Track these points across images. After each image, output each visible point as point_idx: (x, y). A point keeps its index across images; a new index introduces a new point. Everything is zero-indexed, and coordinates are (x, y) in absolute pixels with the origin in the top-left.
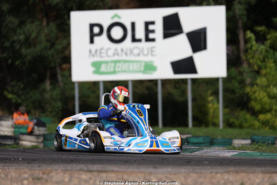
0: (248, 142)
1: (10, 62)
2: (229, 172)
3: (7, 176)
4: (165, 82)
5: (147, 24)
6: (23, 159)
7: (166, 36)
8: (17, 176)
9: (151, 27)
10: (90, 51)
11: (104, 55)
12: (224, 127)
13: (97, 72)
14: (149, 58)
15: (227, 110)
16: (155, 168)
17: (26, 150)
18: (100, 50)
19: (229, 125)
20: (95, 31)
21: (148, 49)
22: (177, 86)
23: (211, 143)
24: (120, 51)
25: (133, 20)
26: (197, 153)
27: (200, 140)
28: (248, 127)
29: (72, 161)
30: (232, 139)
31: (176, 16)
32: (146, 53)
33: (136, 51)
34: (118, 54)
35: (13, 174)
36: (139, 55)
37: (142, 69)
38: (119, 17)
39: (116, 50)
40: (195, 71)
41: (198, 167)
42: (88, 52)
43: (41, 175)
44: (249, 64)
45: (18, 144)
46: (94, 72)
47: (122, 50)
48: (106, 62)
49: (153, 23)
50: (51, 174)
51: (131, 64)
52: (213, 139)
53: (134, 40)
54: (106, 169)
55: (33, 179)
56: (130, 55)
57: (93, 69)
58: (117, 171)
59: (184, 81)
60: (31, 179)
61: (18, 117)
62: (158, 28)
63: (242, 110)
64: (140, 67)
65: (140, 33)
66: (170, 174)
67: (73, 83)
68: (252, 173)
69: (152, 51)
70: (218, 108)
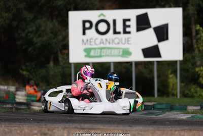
0: (199, 108)
1: (24, 47)
2: (184, 130)
3: (21, 132)
4: (138, 64)
5: (125, 21)
6: (33, 120)
7: (138, 30)
8: (29, 132)
9: (127, 23)
10: (83, 41)
11: (93, 43)
12: (180, 97)
13: (88, 56)
14: (126, 46)
15: (183, 84)
16: (130, 126)
17: (35, 113)
18: (90, 40)
19: (184, 95)
20: (86, 26)
21: (125, 39)
22: (147, 66)
23: (171, 108)
24: (104, 41)
25: (114, 18)
26: (161, 116)
27: (164, 106)
29: (69, 121)
30: (186, 106)
31: (146, 15)
32: (123, 42)
33: (117, 41)
34: (103, 43)
35: (26, 130)
36: (118, 43)
38: (104, 16)
39: (102, 40)
40: (159, 56)
41: (162, 126)
42: (81, 41)
43: (47, 131)
44: (199, 51)
45: (29, 108)
46: (86, 56)
47: (106, 40)
48: (95, 49)
49: (129, 20)
50: (54, 131)
51: (113, 51)
52: (173, 106)
53: (115, 32)
54: (95, 128)
55: (41, 134)
56: (112, 43)
57: (85, 54)
58: (103, 129)
59: (152, 63)
60: (39, 134)
61: (30, 88)
62: (133, 24)
63: (194, 84)
64: (120, 52)
65: (120, 28)
66: (141, 131)
67: (71, 64)
68: (201, 131)
69: (128, 41)
70: (177, 83)
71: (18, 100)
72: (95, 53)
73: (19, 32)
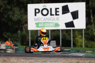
4: (63, 30)
5: (56, 9)
7: (63, 13)
9: (58, 10)
10: (35, 19)
13: (37, 26)
14: (57, 22)
16: (51, 58)
18: (39, 18)
20: (37, 11)
21: (56, 18)
25: (51, 8)
27: (74, 51)
28: (94, 48)
30: (86, 51)
31: (67, 6)
32: (55, 19)
33: (52, 19)
34: (45, 20)
36: (53, 20)
37: (54, 25)
38: (46, 6)
39: (44, 18)
42: (34, 19)
46: (36, 27)
47: (47, 18)
48: (41, 23)
49: (58, 9)
50: (11, 60)
52: (79, 51)
53: (51, 15)
55: (3, 61)
56: (50, 20)
57: (36, 25)
62: (60, 10)
64: (53, 25)
65: (54, 12)
69: (58, 19)
71: (1, 48)
72: (41, 25)
73: (4, 15)
